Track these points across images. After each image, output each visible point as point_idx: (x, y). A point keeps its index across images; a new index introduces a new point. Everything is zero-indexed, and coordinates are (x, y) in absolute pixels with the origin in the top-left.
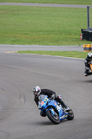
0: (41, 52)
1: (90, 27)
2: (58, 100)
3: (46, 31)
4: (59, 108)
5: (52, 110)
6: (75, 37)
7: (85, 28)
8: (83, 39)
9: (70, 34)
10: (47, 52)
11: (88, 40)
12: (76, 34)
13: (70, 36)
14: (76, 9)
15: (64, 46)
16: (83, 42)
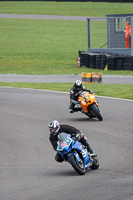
0: (20, 85)
1: (92, 48)
2: (83, 141)
3: (28, 54)
4: (85, 153)
5: (77, 155)
6: (69, 62)
7: (85, 49)
8: (81, 66)
9: (63, 58)
10: (29, 85)
11: (88, 66)
12: (71, 58)
13: (62, 61)
14: (71, 22)
15: (54, 76)
16: (81, 69)
